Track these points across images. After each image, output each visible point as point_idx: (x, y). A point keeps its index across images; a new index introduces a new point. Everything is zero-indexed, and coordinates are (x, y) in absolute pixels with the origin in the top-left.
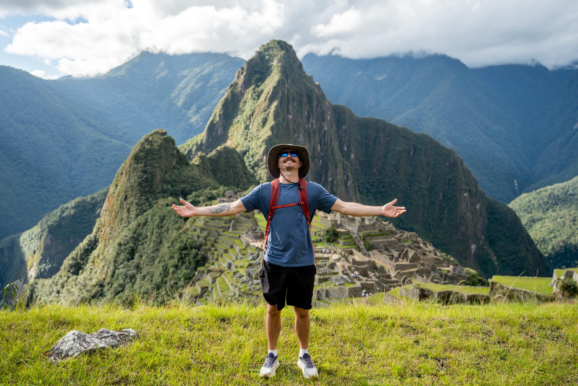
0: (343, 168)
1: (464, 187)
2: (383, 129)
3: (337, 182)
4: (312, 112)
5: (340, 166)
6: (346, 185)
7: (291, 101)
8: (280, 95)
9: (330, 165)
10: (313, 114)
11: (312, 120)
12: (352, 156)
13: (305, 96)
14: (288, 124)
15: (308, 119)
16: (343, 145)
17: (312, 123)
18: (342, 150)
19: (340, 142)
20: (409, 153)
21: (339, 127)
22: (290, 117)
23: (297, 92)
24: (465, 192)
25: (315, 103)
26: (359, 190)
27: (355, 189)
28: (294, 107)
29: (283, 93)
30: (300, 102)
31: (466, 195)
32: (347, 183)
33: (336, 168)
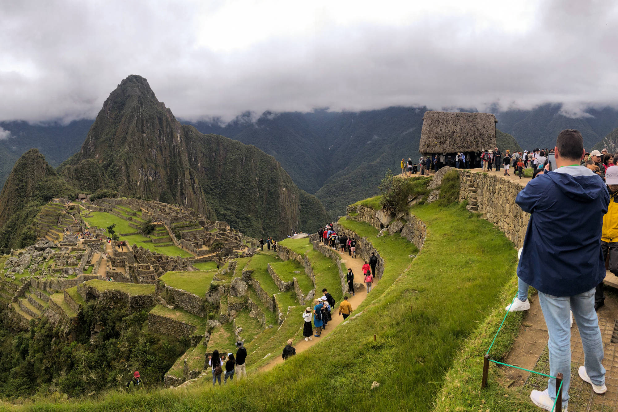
0: (190, 174)
1: (282, 184)
2: (222, 143)
3: (185, 185)
4: (163, 131)
5: (187, 173)
6: (193, 187)
7: (145, 122)
8: (136, 118)
9: (179, 173)
10: (163, 132)
11: (163, 137)
12: (199, 165)
13: (157, 118)
14: (143, 141)
15: (160, 136)
16: (191, 156)
17: (163, 140)
18: (190, 161)
19: (189, 154)
20: (242, 161)
21: (187, 144)
22: (145, 135)
23: (149, 116)
24: (283, 188)
25: (165, 124)
26: (204, 191)
27: (201, 190)
28: (147, 128)
29: (138, 117)
30: (153, 124)
31: (284, 189)
32: (194, 186)
33: (184, 174)
